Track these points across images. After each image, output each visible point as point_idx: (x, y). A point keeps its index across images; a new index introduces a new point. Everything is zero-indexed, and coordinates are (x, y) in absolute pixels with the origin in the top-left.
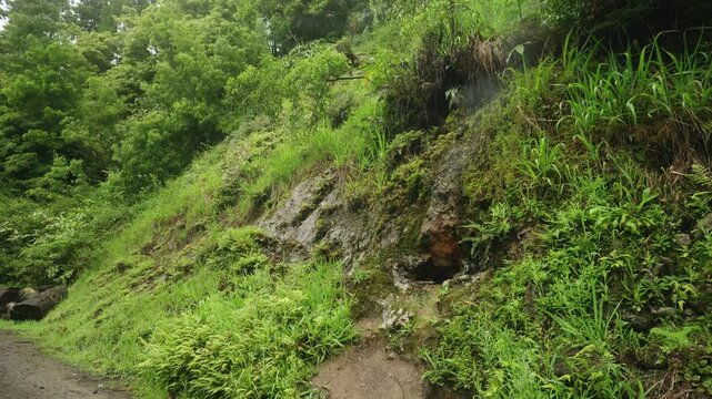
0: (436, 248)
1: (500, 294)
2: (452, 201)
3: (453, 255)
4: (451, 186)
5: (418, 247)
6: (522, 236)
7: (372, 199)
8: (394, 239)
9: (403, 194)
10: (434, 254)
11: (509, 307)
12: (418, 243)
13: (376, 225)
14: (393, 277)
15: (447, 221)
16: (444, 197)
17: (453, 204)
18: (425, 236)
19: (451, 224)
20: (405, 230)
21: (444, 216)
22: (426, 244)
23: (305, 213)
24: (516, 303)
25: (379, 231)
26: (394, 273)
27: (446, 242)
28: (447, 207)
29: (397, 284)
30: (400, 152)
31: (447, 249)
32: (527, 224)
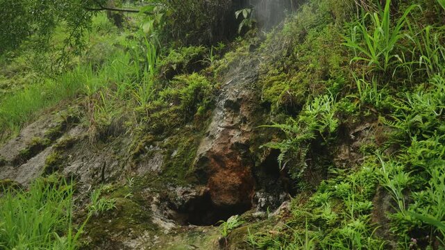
0: (217, 178)
1: (328, 214)
2: (244, 111)
3: (240, 188)
4: (245, 93)
5: (191, 175)
6: (357, 134)
7: (129, 123)
8: (156, 165)
9: (175, 111)
10: (213, 185)
11: (347, 230)
12: (192, 169)
13: (133, 149)
14: (151, 212)
15: (236, 137)
16: (233, 106)
17: (246, 114)
18: (203, 160)
19: (243, 140)
20: (175, 153)
21: (231, 132)
22: (203, 172)
23: (35, 149)
24: (358, 223)
25: (137, 155)
26: (153, 206)
27: (233, 169)
28: (237, 120)
29: (157, 220)
30: (174, 67)
31: (234, 179)
32: (362, 120)
